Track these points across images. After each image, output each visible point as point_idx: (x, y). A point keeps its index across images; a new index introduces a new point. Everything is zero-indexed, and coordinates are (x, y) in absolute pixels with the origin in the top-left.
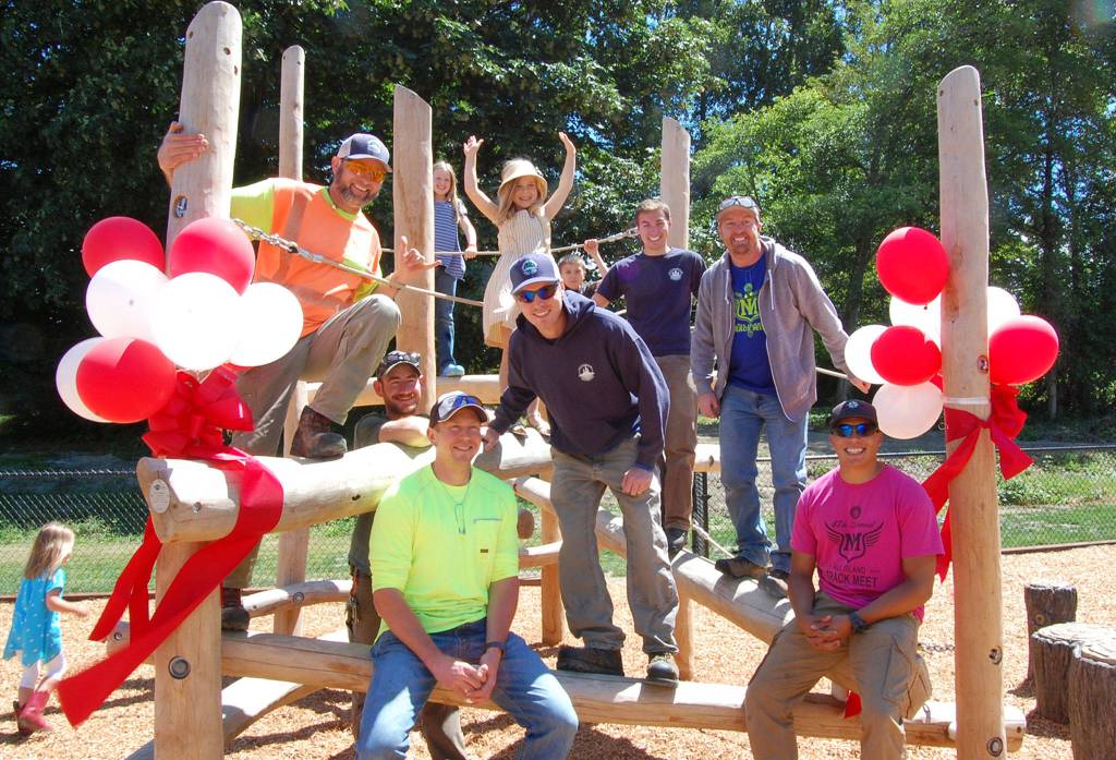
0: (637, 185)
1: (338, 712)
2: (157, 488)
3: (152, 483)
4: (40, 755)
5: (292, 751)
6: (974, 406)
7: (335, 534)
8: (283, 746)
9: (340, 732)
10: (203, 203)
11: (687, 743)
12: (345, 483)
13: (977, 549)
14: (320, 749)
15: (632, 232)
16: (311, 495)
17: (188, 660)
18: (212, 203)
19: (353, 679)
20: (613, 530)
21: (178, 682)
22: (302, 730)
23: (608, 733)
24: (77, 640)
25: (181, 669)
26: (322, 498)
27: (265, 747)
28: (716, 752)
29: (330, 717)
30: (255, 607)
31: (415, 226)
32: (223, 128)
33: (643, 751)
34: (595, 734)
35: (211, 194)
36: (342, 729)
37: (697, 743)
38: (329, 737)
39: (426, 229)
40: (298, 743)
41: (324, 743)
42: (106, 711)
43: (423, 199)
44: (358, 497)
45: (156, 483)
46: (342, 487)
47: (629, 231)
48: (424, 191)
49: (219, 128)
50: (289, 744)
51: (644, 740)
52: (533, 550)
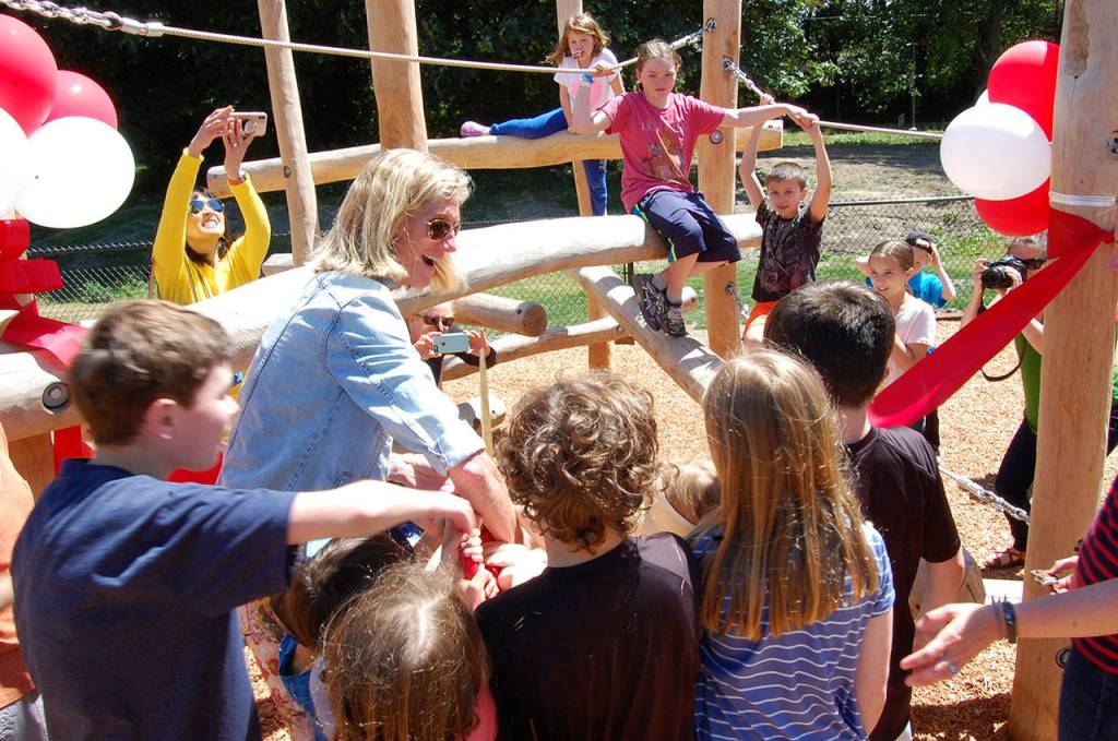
52: (573, 330)
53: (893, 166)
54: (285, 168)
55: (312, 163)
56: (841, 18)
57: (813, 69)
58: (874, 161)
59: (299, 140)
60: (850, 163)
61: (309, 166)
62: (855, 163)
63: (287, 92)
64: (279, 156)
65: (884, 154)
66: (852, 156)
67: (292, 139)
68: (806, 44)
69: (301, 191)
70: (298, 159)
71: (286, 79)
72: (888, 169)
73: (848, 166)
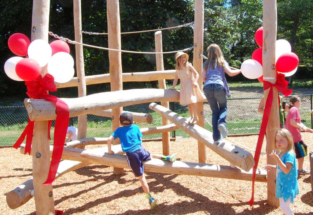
0: (210, 2)
1: (95, 177)
2: (29, 106)
3: (28, 105)
4: (7, 187)
5: (79, 186)
6: (270, 80)
7: (106, 126)
8: (77, 185)
9: (94, 182)
10: (40, 28)
11: (197, 184)
12: (82, 105)
13: (272, 123)
14: (88, 186)
15: (186, 25)
16: (72, 108)
17: (41, 153)
18: (43, 28)
19: (87, 159)
20: (178, 120)
21: (38, 159)
22: (83, 181)
23: (174, 182)
24: (19, 158)
25: (39, 155)
26: (76, 109)
27: (72, 185)
28: (204, 186)
29: (92, 177)
30: (70, 146)
31: (114, 27)
32: (45, 6)
33: (183, 186)
34: (170, 182)
35: (42, 25)
36: (95, 181)
37: (200, 184)
38: (90, 183)
39: (117, 27)
40: (81, 185)
41: (89, 184)
42: (26, 177)
43: (116, 18)
44: (87, 109)
45: (29, 105)
46: (82, 106)
47: (185, 25)
48: (116, 15)
49: (44, 7)
50: (79, 185)
51: (184, 183)
52: (158, 128)
53: (261, 93)
54: (78, 79)
55: (86, 79)
56: (243, 46)
57: (233, 62)
58: (254, 91)
59: (83, 72)
60: (247, 92)
61: (85, 80)
62: (248, 92)
63: (81, 59)
64: (77, 77)
65: (258, 90)
66: (248, 90)
67: (81, 72)
68: (231, 54)
69: (83, 86)
70: (82, 77)
71: (81, 56)
72: (259, 94)
73: (246, 93)
